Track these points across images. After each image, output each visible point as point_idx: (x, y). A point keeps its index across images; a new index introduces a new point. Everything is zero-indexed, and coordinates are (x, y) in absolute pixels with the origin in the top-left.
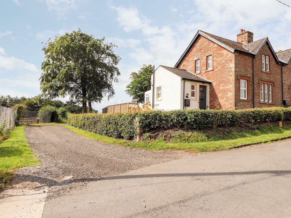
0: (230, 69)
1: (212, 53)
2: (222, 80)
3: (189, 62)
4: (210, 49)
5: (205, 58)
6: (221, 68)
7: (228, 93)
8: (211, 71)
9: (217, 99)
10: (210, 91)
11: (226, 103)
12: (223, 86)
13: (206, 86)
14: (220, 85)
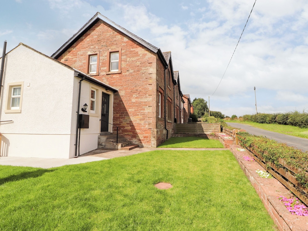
0: (148, 75)
1: (119, 49)
2: (135, 89)
3: (76, 55)
4: (115, 43)
5: (107, 54)
6: (134, 72)
7: (145, 109)
8: (118, 75)
9: (127, 114)
10: (114, 103)
11: (142, 122)
12: (136, 98)
13: (109, 95)
14: (132, 95)
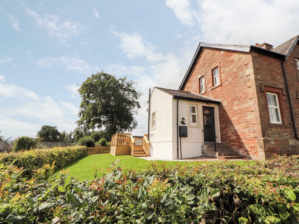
0: (246, 78)
1: (218, 64)
2: (235, 96)
4: (215, 60)
5: (210, 72)
6: (232, 79)
7: (248, 115)
8: (219, 87)
9: (231, 124)
10: (219, 115)
11: (246, 131)
12: (237, 105)
13: (213, 108)
14: (233, 104)
